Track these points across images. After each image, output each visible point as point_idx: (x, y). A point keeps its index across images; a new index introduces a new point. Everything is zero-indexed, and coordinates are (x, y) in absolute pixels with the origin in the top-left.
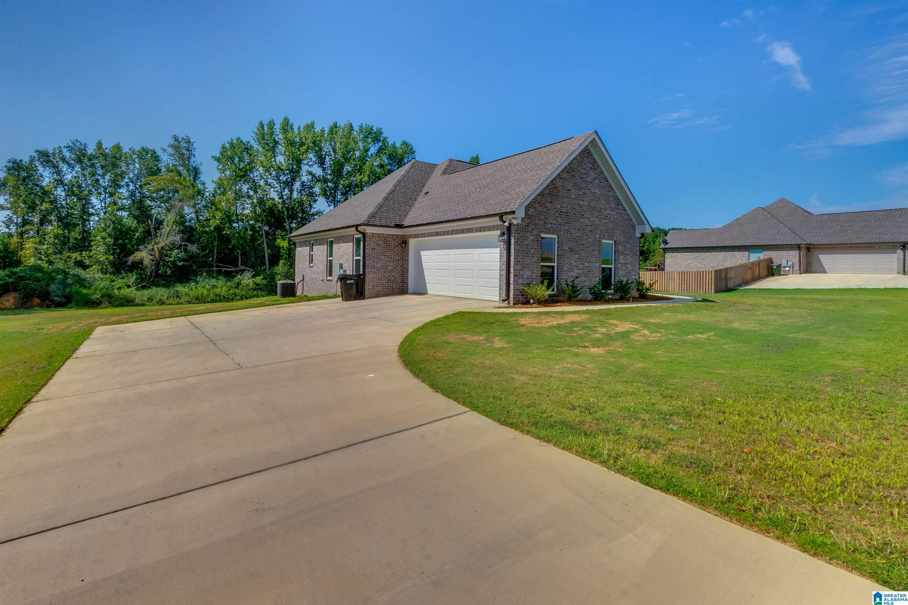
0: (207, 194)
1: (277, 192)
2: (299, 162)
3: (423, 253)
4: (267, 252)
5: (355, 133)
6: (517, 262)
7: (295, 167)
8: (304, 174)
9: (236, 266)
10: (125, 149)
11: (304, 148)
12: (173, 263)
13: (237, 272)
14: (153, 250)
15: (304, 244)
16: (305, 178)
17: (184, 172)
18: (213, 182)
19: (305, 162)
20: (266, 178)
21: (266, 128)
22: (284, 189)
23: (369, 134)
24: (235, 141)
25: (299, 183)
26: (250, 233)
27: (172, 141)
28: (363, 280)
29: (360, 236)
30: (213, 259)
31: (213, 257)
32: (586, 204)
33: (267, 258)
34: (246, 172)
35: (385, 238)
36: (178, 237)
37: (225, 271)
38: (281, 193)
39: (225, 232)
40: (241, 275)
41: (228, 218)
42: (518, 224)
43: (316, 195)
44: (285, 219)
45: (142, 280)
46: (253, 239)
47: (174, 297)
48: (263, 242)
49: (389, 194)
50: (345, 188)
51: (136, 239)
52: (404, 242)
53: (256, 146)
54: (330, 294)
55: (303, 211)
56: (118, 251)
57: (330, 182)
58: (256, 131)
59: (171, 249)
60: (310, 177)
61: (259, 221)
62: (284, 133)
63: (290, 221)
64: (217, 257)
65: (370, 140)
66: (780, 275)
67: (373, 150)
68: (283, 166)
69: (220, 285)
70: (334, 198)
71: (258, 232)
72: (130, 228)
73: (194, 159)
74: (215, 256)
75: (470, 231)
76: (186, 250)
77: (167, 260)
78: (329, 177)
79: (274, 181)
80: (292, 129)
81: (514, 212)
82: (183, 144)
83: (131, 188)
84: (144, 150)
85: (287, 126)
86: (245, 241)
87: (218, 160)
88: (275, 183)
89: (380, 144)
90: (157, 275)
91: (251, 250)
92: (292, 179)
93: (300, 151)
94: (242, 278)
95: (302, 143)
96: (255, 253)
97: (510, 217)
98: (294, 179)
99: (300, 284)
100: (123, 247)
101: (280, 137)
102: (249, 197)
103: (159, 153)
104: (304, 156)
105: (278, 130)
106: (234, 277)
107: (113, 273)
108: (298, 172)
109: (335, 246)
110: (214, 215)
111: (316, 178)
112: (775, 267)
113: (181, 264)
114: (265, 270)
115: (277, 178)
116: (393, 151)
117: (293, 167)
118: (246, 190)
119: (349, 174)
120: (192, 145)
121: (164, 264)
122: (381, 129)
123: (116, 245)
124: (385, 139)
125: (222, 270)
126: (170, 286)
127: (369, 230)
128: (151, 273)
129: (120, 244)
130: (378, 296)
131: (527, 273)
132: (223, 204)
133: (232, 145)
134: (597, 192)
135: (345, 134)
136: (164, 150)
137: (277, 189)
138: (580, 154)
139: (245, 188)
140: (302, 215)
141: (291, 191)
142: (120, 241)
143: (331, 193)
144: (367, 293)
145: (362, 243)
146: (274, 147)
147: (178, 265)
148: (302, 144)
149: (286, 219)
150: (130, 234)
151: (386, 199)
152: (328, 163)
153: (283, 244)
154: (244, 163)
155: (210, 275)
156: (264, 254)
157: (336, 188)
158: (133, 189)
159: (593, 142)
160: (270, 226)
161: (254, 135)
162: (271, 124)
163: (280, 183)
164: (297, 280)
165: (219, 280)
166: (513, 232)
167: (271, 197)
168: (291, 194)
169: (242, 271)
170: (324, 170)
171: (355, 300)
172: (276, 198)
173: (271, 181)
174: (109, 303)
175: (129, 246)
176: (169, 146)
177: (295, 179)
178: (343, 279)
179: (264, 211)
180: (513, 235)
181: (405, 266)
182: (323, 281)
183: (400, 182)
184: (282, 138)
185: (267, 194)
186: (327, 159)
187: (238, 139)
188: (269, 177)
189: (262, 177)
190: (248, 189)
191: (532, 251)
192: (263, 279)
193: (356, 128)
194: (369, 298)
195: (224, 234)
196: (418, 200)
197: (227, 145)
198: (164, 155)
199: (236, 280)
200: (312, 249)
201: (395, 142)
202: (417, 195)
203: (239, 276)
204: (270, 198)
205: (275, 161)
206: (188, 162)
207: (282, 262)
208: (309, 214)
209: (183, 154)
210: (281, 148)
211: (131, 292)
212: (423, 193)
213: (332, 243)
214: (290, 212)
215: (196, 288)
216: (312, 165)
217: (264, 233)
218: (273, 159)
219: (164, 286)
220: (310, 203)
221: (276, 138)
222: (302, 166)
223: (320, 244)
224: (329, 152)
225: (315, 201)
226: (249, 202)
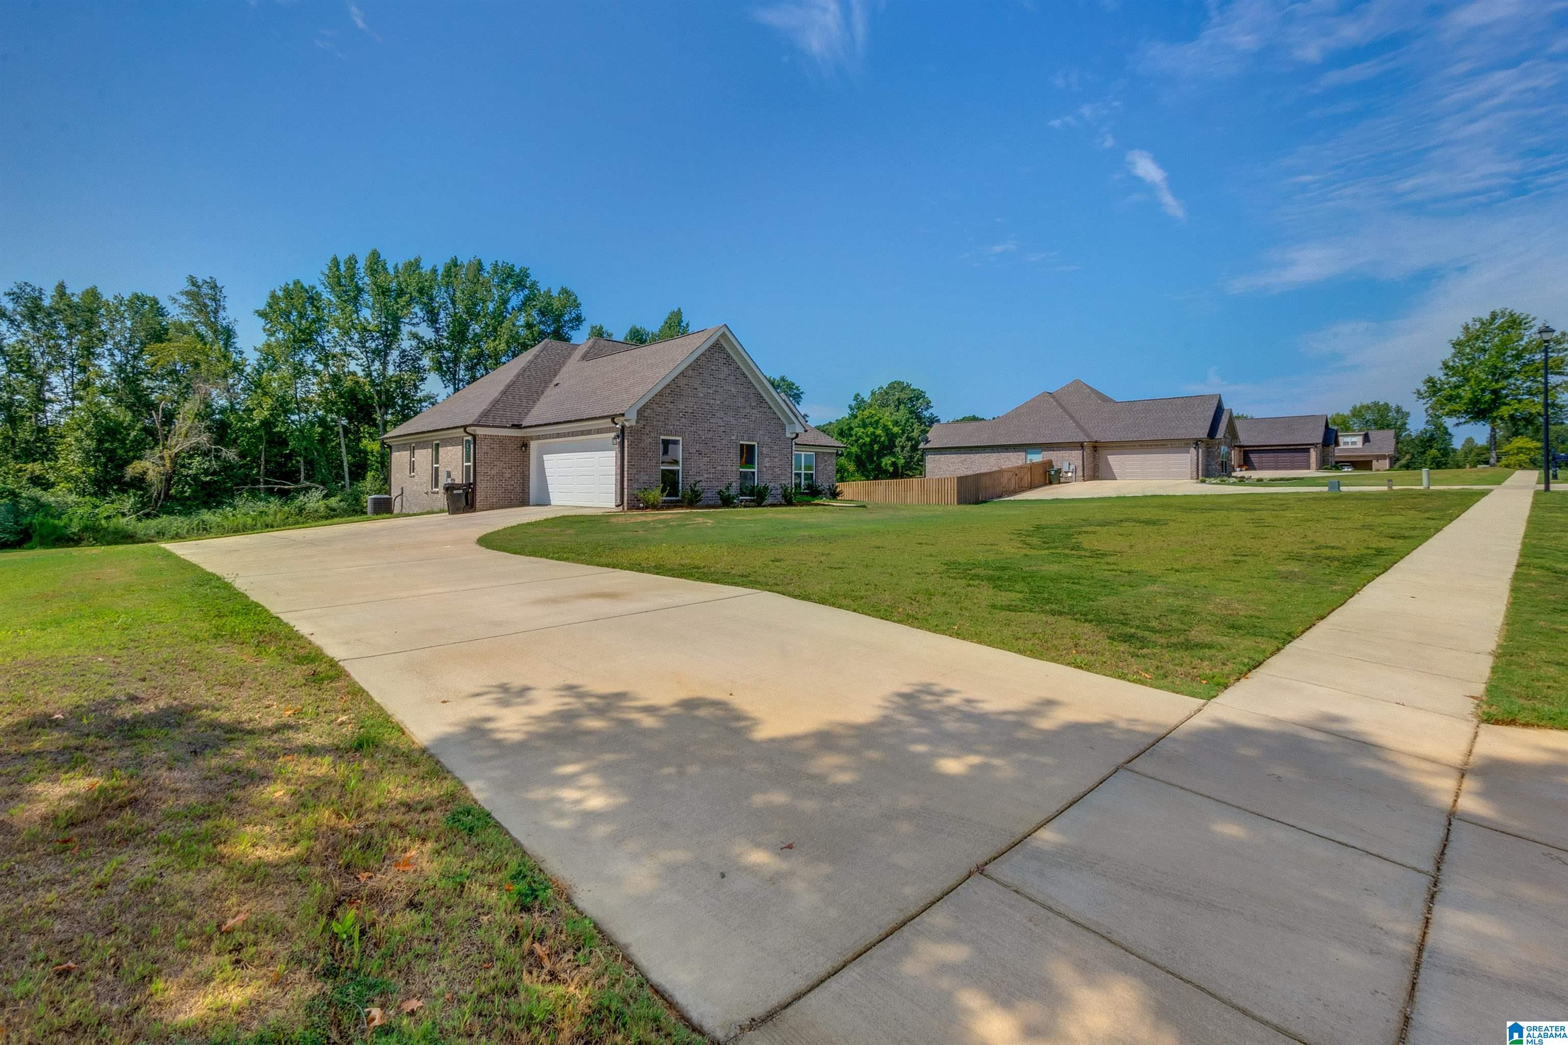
0: (248, 370)
1: (361, 365)
2: (396, 321)
3: (545, 457)
4: (346, 459)
5: (486, 275)
6: (631, 466)
7: (390, 327)
8: (405, 337)
9: (297, 481)
10: (108, 296)
11: (404, 299)
12: (195, 478)
13: (298, 491)
14: (162, 458)
15: (402, 447)
16: (407, 344)
17: (210, 336)
18: (256, 349)
19: (407, 320)
20: (343, 343)
21: (343, 268)
22: (373, 361)
23: (508, 277)
24: (291, 287)
25: (398, 353)
26: (320, 430)
27: (186, 286)
28: (474, 490)
29: (470, 438)
30: (259, 471)
31: (260, 468)
32: (718, 402)
33: (346, 469)
34: (310, 334)
35: (501, 440)
36: (204, 438)
37: (279, 489)
38: (368, 367)
39: (277, 429)
40: (304, 495)
41: (283, 406)
42: (631, 427)
43: (425, 370)
44: (374, 408)
45: (144, 505)
46: (323, 440)
47: (198, 530)
48: (339, 444)
49: (509, 387)
50: (471, 359)
51: (132, 441)
52: (525, 445)
53: (326, 295)
54: (435, 510)
55: (404, 396)
56: (103, 460)
57: (447, 350)
58: (327, 272)
59: (191, 457)
60: (414, 343)
61: (332, 411)
62: (372, 275)
63: (383, 410)
64: (266, 468)
65: (510, 286)
66: (1060, 483)
67: (515, 301)
68: (370, 323)
69: (271, 512)
70: (454, 376)
71: (331, 429)
72: (122, 423)
73: (224, 314)
74: (262, 467)
75: (589, 432)
76: (217, 458)
77: (185, 473)
78: (445, 341)
79: (356, 349)
80: (385, 269)
81: (623, 415)
82: (205, 290)
83: (118, 359)
84: (138, 298)
85: (376, 264)
86: (312, 444)
87: (262, 314)
88: (358, 352)
89: (526, 292)
90: (168, 497)
91: (321, 457)
92: (386, 346)
93: (398, 304)
94: (306, 500)
95: (402, 290)
96: (327, 460)
97: (622, 419)
98: (388, 347)
99: (398, 499)
100: (111, 456)
101: (365, 280)
102: (316, 373)
103: (164, 302)
104: (405, 311)
105: (362, 270)
106: (293, 499)
107: (95, 494)
108: (395, 335)
109: (441, 450)
110: (259, 403)
111: (424, 343)
112: (1053, 473)
113: (208, 479)
114: (343, 486)
115: (362, 343)
116: (547, 303)
117: (386, 328)
118: (310, 363)
119: (477, 339)
120: (221, 292)
121: (180, 479)
122: (527, 269)
123: (98, 450)
124: (534, 284)
125: (274, 488)
126: (191, 513)
127: (480, 431)
128: (159, 494)
129: (107, 449)
130: (492, 508)
131: (644, 477)
132: (275, 385)
133: (288, 294)
134: (733, 389)
135: (471, 276)
136: (175, 300)
137: (361, 361)
138: (709, 350)
139: (310, 359)
140: (403, 402)
141: (385, 364)
142: (107, 445)
143: (449, 368)
144: (478, 505)
145: (472, 446)
146: (356, 298)
147: (202, 481)
148: (401, 293)
149: (377, 408)
150: (121, 433)
151: (504, 393)
152: (444, 320)
153: (372, 446)
154: (307, 319)
155: (254, 494)
156: (342, 462)
157: (456, 360)
158: (121, 361)
159: (723, 335)
160: (350, 419)
161: (322, 278)
162: (352, 262)
163: (367, 352)
164: (393, 495)
165: (269, 502)
166: (626, 434)
167: (351, 370)
168: (385, 369)
169: (307, 489)
170: (437, 331)
171: (464, 512)
172: (360, 373)
173: (352, 349)
174: (95, 539)
175: (120, 452)
176: (182, 293)
177: (390, 345)
178: (449, 488)
179: (341, 395)
180: (626, 437)
181: (526, 473)
182: (427, 493)
183: (524, 370)
184: (369, 282)
185: (344, 366)
186: (442, 314)
187: (297, 283)
188: (349, 343)
189: (337, 344)
190: (314, 361)
191: (650, 454)
192: (340, 501)
193: (488, 267)
194: (481, 510)
195: (276, 433)
196: (546, 394)
197: (280, 294)
198: (175, 308)
199: (297, 502)
200: (413, 454)
201: (549, 290)
202: (545, 387)
203: (301, 497)
204: (349, 372)
205: (358, 318)
206: (215, 318)
207: (370, 474)
208: (413, 400)
209: (206, 306)
210: (367, 298)
211: (128, 523)
212: (552, 385)
213: (437, 445)
214: (383, 397)
215: (233, 515)
216: (418, 324)
217: (341, 430)
218: (355, 316)
219: (180, 513)
220: (415, 384)
221: (360, 282)
222: (402, 325)
223: (423, 448)
224: (445, 303)
225: (423, 380)
226: (315, 381)
